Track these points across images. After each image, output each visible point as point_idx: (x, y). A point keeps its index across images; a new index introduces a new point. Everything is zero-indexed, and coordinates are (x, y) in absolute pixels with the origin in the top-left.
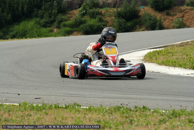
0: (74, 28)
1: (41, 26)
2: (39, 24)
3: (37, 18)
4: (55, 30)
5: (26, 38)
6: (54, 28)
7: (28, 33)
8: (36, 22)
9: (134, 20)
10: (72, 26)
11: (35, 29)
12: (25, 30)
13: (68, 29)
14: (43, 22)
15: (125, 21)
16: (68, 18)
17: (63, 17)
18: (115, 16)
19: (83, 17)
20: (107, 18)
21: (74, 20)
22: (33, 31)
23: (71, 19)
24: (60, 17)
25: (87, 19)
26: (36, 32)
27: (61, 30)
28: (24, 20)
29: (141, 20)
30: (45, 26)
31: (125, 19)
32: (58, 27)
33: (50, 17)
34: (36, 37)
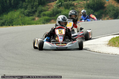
0: (51, 17)
1: (25, 15)
2: (24, 13)
3: (22, 9)
4: (37, 18)
5: (12, 25)
6: (36, 17)
7: (14, 21)
8: (21, 12)
9: (101, 10)
10: (50, 15)
11: (20, 18)
12: (12, 18)
13: (47, 17)
14: (27, 12)
15: (93, 11)
16: (47, 9)
17: (43, 8)
18: (85, 8)
19: (59, 8)
20: (79, 9)
21: (52, 11)
22: (19, 19)
23: (50, 9)
24: (40, 8)
25: (62, 10)
26: (21, 20)
27: (42, 18)
28: (12, 10)
29: (106, 11)
30: (28, 15)
31: (93, 10)
32: (39, 16)
33: (33, 8)
34: (20, 25)
